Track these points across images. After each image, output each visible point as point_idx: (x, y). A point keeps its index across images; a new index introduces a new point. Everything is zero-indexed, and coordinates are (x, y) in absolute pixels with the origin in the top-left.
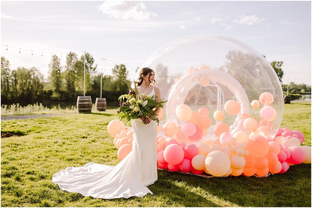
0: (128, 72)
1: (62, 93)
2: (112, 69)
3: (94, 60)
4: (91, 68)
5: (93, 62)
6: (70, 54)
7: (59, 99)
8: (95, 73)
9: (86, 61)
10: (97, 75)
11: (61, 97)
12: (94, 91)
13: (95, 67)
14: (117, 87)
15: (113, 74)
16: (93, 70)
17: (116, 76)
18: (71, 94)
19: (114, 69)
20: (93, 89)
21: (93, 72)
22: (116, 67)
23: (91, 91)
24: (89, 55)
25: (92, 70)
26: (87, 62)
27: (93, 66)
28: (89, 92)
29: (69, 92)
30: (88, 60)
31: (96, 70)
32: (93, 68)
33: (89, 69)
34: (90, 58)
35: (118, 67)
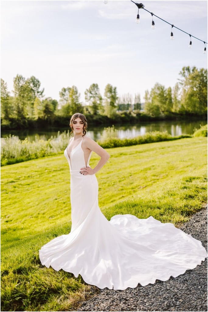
0: (80, 94)
1: (12, 120)
2: (60, 92)
3: (40, 84)
4: (38, 92)
5: (39, 85)
6: (17, 77)
7: (10, 127)
8: (42, 97)
9: (32, 85)
10: (44, 98)
11: (11, 124)
12: (46, 117)
13: (41, 91)
14: (69, 111)
16: (40, 95)
17: (63, 99)
18: (22, 121)
19: (62, 93)
20: (45, 114)
21: (40, 96)
22: (64, 90)
23: (42, 117)
24: (34, 78)
25: (39, 94)
26: (33, 86)
27: (40, 89)
28: (41, 117)
29: (20, 118)
30: (34, 84)
31: (43, 94)
32: (40, 92)
33: (36, 93)
34: (36, 81)
35: (66, 90)
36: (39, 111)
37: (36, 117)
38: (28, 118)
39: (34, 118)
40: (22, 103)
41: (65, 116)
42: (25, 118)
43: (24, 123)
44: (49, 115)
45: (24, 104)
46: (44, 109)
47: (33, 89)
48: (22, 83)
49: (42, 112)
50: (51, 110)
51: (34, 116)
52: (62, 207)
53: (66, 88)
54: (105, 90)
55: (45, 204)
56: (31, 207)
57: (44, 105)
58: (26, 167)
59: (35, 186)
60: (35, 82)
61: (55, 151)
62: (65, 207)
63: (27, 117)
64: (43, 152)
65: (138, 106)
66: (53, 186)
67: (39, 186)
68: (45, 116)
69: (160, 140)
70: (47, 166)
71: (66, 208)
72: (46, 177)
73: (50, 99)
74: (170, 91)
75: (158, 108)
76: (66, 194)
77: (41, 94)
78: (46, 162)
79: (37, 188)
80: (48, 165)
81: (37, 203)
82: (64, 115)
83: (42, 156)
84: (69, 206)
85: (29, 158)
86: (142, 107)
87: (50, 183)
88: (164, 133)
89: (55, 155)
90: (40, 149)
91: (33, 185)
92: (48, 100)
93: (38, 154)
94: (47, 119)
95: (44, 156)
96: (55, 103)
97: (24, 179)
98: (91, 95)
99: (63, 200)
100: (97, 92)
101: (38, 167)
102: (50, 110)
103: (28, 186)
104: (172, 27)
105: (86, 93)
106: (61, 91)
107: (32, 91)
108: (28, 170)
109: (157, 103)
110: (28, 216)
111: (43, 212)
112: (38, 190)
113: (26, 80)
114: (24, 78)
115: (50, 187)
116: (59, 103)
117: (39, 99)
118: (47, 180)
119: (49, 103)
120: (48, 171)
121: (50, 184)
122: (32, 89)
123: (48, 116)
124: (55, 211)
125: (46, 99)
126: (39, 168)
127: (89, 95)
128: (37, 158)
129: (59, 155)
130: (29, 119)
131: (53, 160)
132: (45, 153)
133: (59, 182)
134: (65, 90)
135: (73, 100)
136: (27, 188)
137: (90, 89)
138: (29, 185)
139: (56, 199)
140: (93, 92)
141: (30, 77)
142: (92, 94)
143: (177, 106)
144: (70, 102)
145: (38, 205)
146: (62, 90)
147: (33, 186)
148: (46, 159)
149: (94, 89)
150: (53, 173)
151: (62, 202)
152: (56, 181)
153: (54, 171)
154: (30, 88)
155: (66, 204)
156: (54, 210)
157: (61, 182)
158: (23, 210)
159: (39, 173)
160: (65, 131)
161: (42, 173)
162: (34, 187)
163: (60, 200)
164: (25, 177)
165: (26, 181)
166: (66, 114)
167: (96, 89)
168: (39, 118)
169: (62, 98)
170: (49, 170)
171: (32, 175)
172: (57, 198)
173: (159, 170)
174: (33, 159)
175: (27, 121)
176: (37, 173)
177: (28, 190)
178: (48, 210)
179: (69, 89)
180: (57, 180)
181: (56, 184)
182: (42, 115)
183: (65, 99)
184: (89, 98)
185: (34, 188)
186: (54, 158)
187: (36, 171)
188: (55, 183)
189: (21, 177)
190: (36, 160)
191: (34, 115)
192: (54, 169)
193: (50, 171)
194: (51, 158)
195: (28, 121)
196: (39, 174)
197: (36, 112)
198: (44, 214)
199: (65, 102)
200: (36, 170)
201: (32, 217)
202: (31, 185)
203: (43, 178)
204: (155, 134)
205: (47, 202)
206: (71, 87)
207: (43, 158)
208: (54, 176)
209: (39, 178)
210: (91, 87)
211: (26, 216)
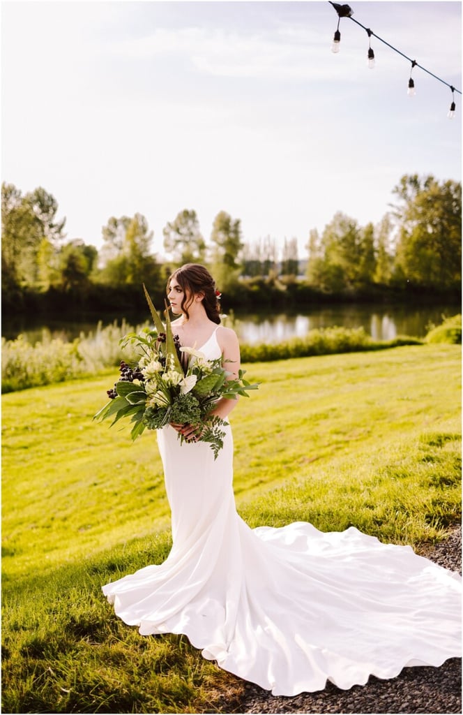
0: (152, 234)
2: (103, 227)
3: (57, 206)
4: (51, 226)
5: (55, 210)
6: (4, 187)
8: (61, 237)
9: (36, 208)
10: (65, 242)
12: (69, 286)
13: (59, 224)
14: (125, 273)
15: (106, 239)
16: (56, 232)
17: (112, 246)
19: (108, 229)
20: (66, 279)
21: (57, 236)
22: (113, 223)
23: (59, 285)
24: (44, 192)
25: (53, 230)
26: (40, 211)
27: (57, 220)
28: (55, 287)
30: (42, 206)
31: (64, 231)
32: (56, 225)
33: (46, 228)
34: (46, 198)
35: (118, 223)
36: (52, 271)
37: (45, 285)
38: (26, 287)
39: (40, 288)
40: (12, 252)
41: (114, 286)
42: (17, 287)
43: (16, 298)
44: (76, 283)
45: (16, 253)
46: (64, 266)
47: (40, 217)
48: (13, 203)
49: (59, 275)
50: (83, 271)
51: (38, 284)
52: (109, 505)
53: (118, 217)
54: (214, 225)
55: (68, 495)
56: (33, 502)
57: (65, 256)
58: (20, 405)
59: (42, 451)
60: (45, 202)
61: (91, 369)
62: (118, 504)
63: (23, 284)
64: (61, 370)
65: (291, 267)
66: (85, 452)
67: (52, 451)
68: (66, 284)
69: (346, 348)
70: (71, 404)
71: (121, 507)
72: (68, 431)
73: (80, 243)
74: (370, 231)
75: (339, 272)
76: (120, 474)
77: (59, 231)
78: (67, 394)
79: (48, 457)
80: (72, 401)
81: (48, 493)
82: (112, 283)
83: (58, 378)
84: (127, 502)
85: (28, 383)
86: (301, 268)
87: (79, 444)
88: (354, 333)
89: (89, 377)
90: (54, 364)
91: (37, 448)
92: (74, 245)
93: (49, 374)
94: (71, 291)
95: (62, 380)
96: (90, 253)
97: (14, 435)
98: (178, 237)
99: (112, 486)
100: (194, 230)
101: (48, 406)
102: (78, 270)
103: (23, 451)
104: (413, 66)
105: (167, 230)
106: (106, 224)
107: (37, 224)
108: (24, 411)
109: (337, 260)
110: (25, 525)
111: (62, 514)
112: (49, 461)
113: (23, 195)
114: (20, 192)
115: (79, 456)
116: (100, 253)
117: (53, 242)
118: (70, 437)
119: (77, 254)
120: (74, 415)
121: (77, 448)
122: (37, 219)
123: (73, 285)
124: (93, 513)
125: (70, 244)
126: (53, 407)
127: (174, 236)
128: (46, 383)
129: (99, 378)
130: (28, 290)
131: (86, 390)
132: (65, 373)
133: (101, 443)
134: (115, 223)
135: (134, 248)
136: (21, 457)
137: (176, 222)
138: (26, 448)
139: (95, 484)
140: (184, 230)
141: (32, 190)
142: (181, 234)
143: (385, 269)
144: (127, 251)
145: (49, 497)
146: (110, 222)
147: (37, 452)
148: (67, 387)
149: (186, 223)
150: (84, 421)
151: (111, 490)
152: (93, 441)
153: (88, 416)
154: (33, 215)
155: (119, 496)
156: (91, 509)
157: (105, 444)
158: (13, 509)
159: (52, 420)
160: (115, 322)
161: (59, 421)
162: (40, 454)
163: (106, 487)
164: (16, 428)
165: (20, 438)
166: (116, 281)
167: (190, 223)
168: (51, 288)
169: (107, 243)
170: (75, 413)
171: (33, 424)
172: (96, 482)
173: (347, 419)
174: (37, 385)
175: (21, 295)
176: (45, 419)
177: (23, 460)
178: (76, 511)
179: (126, 221)
180: (96, 438)
181: (92, 448)
182: (59, 281)
183: (116, 245)
184: (172, 243)
185: (39, 457)
186: (87, 384)
187: (43, 416)
188: (89, 445)
189: (7, 429)
190: (44, 388)
191: (40, 280)
192: (86, 412)
193: (79, 417)
194: (79, 385)
195: (25, 294)
196: (52, 423)
197: (44, 273)
198: (65, 519)
199: (116, 252)
200: (45, 413)
201: (37, 527)
202: (32, 449)
203: (62, 434)
204: (333, 334)
205: (72, 490)
206: (131, 216)
207: (62, 384)
208: (87, 428)
209: (52, 432)
210: (179, 217)
211: (21, 523)
